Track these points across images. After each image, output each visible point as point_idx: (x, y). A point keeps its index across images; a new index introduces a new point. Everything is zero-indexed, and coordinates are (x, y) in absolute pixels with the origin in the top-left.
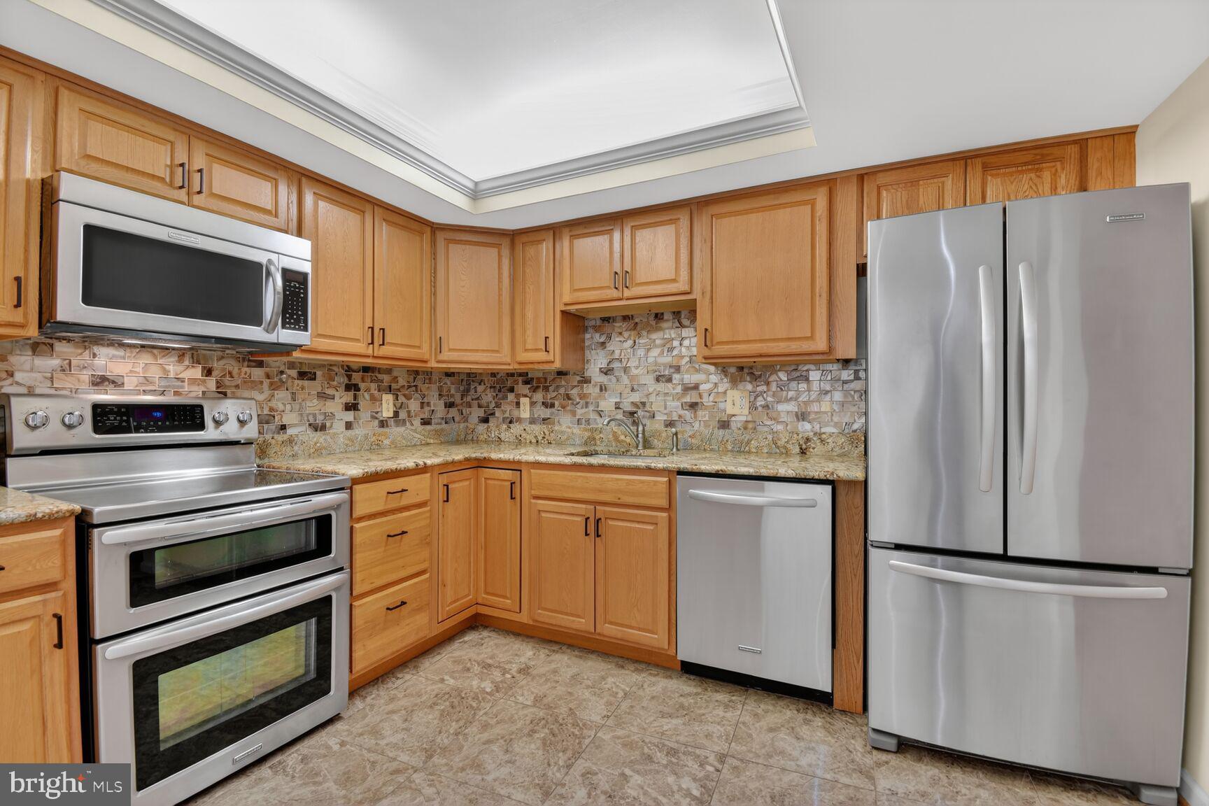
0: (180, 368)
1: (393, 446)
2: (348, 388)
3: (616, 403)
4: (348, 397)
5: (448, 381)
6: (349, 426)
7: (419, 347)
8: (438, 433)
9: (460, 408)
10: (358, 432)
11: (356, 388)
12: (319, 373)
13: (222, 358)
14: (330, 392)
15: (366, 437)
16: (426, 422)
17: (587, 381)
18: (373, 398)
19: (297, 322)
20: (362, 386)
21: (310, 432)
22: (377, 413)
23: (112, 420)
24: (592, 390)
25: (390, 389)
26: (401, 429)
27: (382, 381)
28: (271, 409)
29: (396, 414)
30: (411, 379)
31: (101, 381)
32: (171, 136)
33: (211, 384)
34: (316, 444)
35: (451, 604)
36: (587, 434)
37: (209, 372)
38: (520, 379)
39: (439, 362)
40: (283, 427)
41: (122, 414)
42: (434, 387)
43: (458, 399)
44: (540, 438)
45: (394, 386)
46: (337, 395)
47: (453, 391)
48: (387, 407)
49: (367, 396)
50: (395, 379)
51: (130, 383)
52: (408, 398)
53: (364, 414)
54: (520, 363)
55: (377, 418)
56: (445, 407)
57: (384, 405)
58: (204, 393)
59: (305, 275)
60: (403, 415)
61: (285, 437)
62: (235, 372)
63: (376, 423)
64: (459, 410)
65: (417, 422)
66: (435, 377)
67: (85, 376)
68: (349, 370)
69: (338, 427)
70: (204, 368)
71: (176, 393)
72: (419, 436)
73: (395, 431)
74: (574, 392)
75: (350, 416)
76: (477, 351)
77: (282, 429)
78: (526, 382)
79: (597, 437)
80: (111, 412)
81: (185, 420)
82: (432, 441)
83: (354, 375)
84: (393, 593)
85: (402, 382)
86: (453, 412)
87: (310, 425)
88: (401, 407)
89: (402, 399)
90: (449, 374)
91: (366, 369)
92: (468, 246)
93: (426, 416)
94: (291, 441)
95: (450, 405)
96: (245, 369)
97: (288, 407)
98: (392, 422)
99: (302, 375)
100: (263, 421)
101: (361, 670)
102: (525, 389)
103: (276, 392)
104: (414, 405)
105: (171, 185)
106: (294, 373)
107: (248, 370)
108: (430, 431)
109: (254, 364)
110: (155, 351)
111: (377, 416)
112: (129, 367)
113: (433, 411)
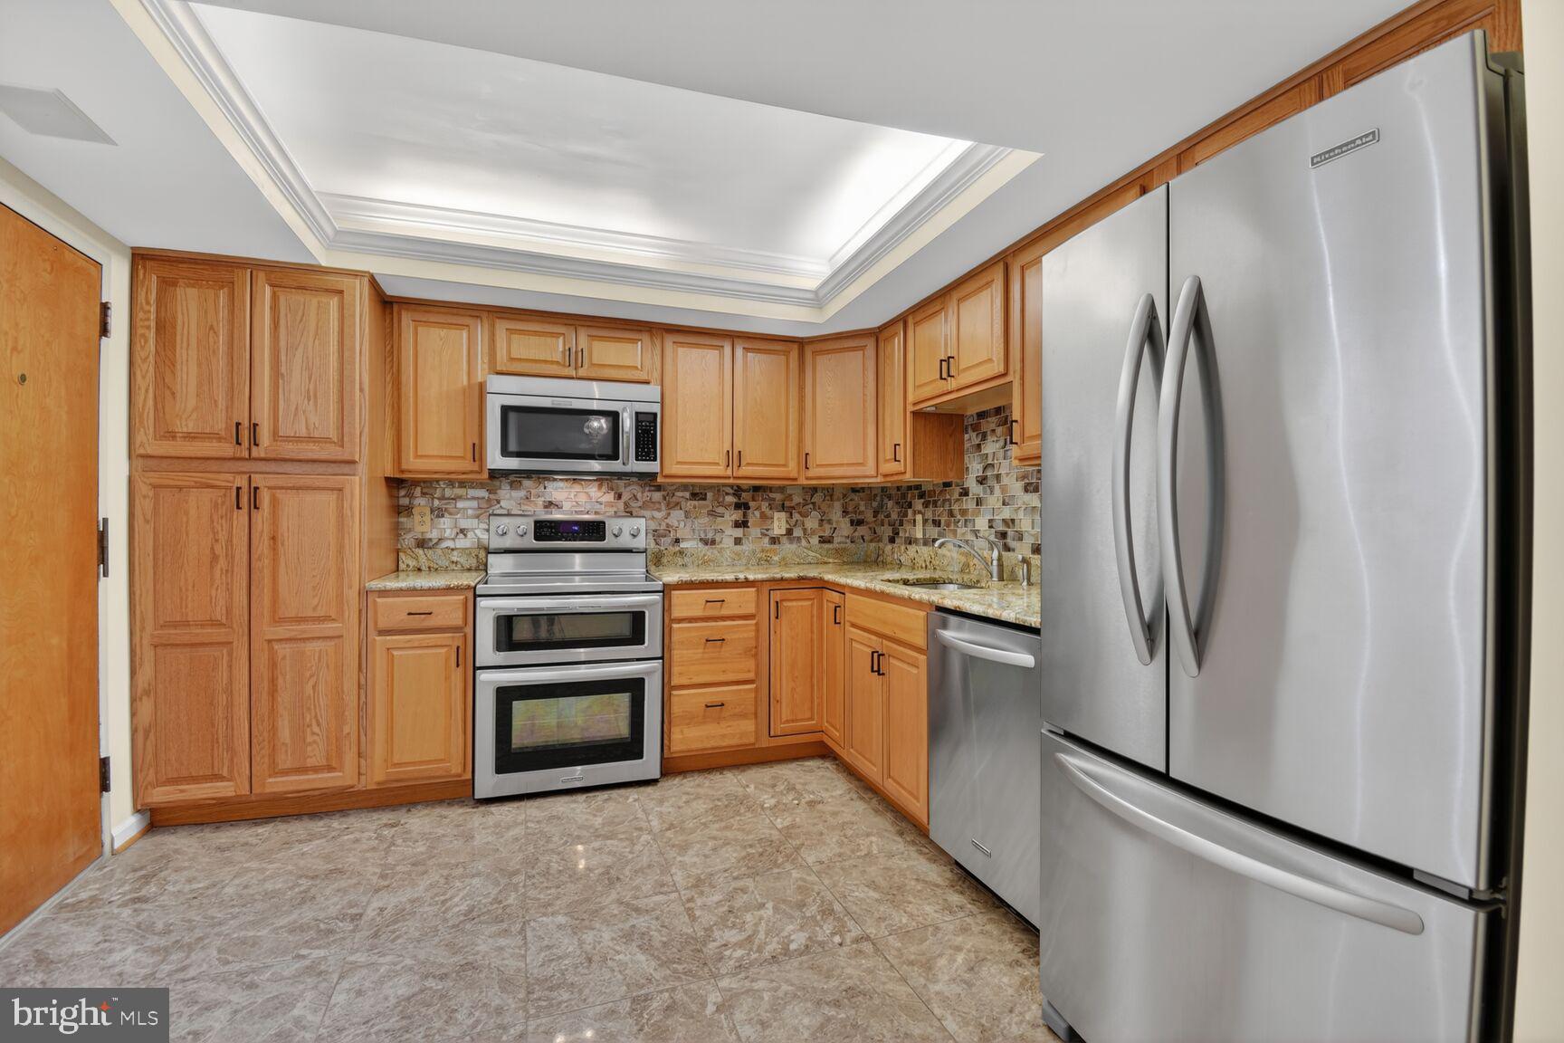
0: (600, 494)
1: (783, 563)
2: (737, 506)
3: (989, 520)
4: (738, 515)
5: (856, 497)
6: (738, 541)
7: (784, 466)
8: (839, 552)
9: (872, 525)
10: (747, 547)
11: (747, 507)
12: (709, 495)
13: (630, 485)
14: (721, 510)
15: (754, 552)
16: (823, 540)
17: (965, 493)
18: (764, 516)
19: (648, 454)
20: (752, 504)
21: (700, 545)
22: (767, 530)
23: (546, 531)
24: (969, 504)
25: (783, 508)
26: (794, 546)
27: (774, 499)
28: (668, 525)
29: (789, 532)
30: (808, 498)
31: (549, 505)
32: (561, 329)
33: (621, 505)
34: (705, 555)
35: (787, 721)
36: (963, 559)
37: (619, 497)
38: (916, 492)
39: (807, 479)
40: (677, 541)
41: (551, 528)
42: (838, 505)
43: (869, 516)
44: (928, 564)
45: (787, 504)
46: (727, 514)
47: (862, 508)
48: (779, 524)
49: (757, 513)
50: (790, 497)
51: (567, 506)
52: (805, 515)
53: (754, 531)
54: (885, 476)
55: (766, 535)
56: (852, 525)
57: (776, 524)
58: (615, 512)
59: (655, 415)
60: (798, 532)
61: (677, 549)
62: (639, 495)
63: (766, 540)
64: (870, 528)
65: (815, 540)
66: (838, 494)
67: (540, 501)
68: (738, 490)
69: (728, 542)
70: (615, 493)
71: (596, 513)
72: (814, 554)
73: (787, 548)
74: (956, 507)
75: (739, 532)
76: (842, 465)
77: (676, 542)
78: (921, 496)
79: (971, 564)
80: (546, 526)
81: (593, 532)
82: (831, 560)
83: (744, 494)
84: (712, 693)
85: (797, 499)
86: (862, 530)
87: (701, 539)
88: (795, 525)
89: (796, 516)
90: (855, 490)
91: (756, 489)
92: (833, 355)
93: (827, 533)
94: (681, 552)
95: (857, 523)
96: (646, 494)
97: (682, 524)
98: (784, 540)
99: (694, 496)
100: (657, 535)
101: (680, 752)
102: (918, 504)
103: (671, 512)
104: (811, 523)
105: (564, 366)
106: (687, 495)
107: (649, 494)
108: (828, 550)
109: (653, 488)
110: (583, 483)
111: (767, 533)
112: (565, 495)
113: (835, 528)
